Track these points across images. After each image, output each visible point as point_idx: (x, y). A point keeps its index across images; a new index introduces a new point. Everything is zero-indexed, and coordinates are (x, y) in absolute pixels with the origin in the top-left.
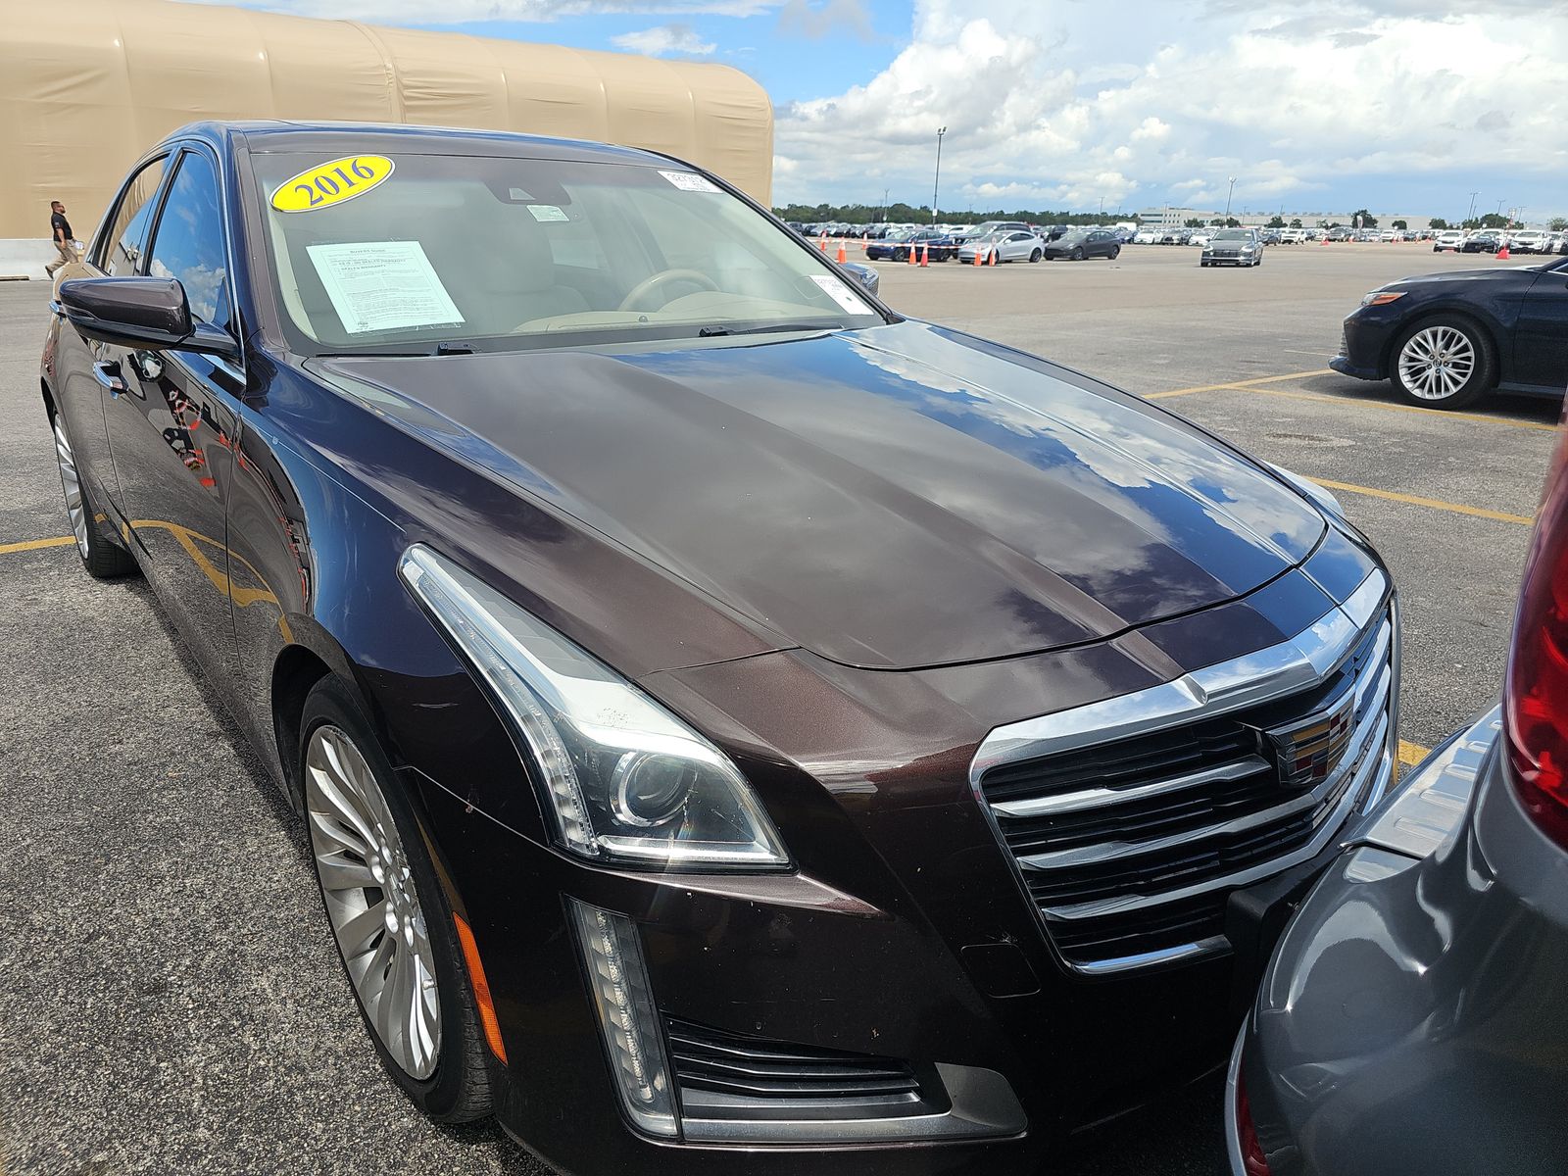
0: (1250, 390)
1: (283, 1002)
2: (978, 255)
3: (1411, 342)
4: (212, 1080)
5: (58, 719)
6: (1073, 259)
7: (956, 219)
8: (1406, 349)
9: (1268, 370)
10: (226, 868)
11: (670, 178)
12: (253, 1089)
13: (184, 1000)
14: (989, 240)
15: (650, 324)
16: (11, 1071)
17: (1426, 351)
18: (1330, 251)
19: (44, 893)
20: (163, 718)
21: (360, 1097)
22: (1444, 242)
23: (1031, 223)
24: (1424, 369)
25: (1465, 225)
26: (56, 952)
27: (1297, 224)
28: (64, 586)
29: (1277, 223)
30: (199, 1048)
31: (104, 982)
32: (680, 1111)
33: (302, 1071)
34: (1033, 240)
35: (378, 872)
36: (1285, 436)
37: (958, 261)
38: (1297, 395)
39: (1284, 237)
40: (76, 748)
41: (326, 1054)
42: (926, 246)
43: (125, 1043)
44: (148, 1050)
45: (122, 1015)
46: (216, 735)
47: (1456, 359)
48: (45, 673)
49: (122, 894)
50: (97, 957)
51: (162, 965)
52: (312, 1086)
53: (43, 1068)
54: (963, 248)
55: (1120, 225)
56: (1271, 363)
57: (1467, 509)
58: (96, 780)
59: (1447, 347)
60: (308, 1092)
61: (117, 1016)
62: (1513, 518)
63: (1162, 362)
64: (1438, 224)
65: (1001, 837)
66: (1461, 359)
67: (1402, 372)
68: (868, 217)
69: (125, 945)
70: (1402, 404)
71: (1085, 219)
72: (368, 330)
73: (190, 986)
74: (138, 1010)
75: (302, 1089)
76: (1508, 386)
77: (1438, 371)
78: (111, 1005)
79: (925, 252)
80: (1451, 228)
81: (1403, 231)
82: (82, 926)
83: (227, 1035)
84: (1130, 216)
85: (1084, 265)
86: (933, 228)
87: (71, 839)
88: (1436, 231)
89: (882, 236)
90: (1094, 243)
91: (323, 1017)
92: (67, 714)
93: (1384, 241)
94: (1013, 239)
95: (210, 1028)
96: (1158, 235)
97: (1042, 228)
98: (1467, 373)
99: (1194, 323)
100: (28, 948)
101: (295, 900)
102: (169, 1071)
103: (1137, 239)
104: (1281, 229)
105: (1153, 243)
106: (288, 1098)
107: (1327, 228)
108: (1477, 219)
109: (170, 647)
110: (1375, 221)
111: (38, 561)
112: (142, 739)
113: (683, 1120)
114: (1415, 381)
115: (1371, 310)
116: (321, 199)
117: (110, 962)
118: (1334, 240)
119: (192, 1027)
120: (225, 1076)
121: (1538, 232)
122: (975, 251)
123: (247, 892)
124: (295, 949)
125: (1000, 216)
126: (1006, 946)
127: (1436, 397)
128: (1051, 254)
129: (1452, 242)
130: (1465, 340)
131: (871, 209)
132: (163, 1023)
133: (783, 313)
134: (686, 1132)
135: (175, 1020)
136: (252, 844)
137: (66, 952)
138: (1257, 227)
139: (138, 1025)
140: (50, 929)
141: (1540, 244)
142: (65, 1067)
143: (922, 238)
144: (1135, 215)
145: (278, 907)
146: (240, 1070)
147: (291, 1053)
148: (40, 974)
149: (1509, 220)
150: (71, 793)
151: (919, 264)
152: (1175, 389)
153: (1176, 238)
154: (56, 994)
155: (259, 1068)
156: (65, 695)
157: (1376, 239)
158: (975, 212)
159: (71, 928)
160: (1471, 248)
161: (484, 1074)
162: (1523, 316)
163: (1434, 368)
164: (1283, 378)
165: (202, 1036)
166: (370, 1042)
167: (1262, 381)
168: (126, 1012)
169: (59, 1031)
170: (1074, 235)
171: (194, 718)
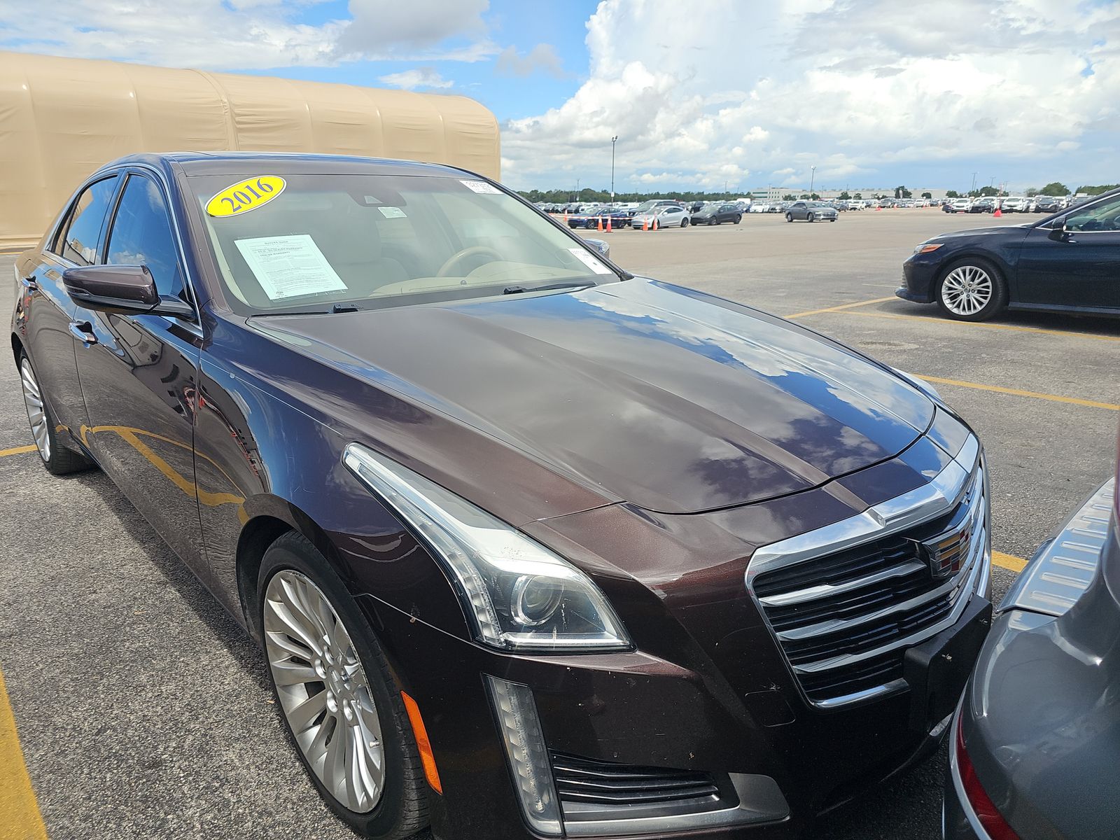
0: (845, 312)
1: (248, 767)
2: (646, 223)
3: (949, 277)
4: (207, 825)
5: (46, 578)
6: (710, 224)
7: (626, 199)
8: (946, 282)
9: (854, 298)
10: (189, 677)
11: (468, 185)
12: (237, 829)
13: (176, 771)
14: (652, 213)
15: (469, 286)
16: (61, 828)
17: (959, 283)
18: (882, 214)
19: (60, 702)
20: (123, 574)
21: (314, 830)
22: (957, 207)
23: (679, 200)
24: (959, 295)
25: (970, 194)
26: (77, 743)
27: (858, 197)
28: (32, 482)
29: (845, 196)
30: (193, 803)
31: (116, 762)
32: (563, 818)
33: (270, 814)
34: (681, 212)
35: (320, 671)
36: (872, 343)
37: (632, 227)
38: (875, 315)
39: (850, 205)
40: (63, 598)
41: (285, 801)
42: (609, 218)
43: (139, 803)
44: (157, 807)
45: (133, 784)
46: (165, 584)
47: (979, 288)
48: (29, 545)
49: (117, 700)
50: (107, 745)
51: (156, 748)
52: (279, 824)
53: (83, 825)
54: (635, 219)
55: (739, 200)
56: (854, 293)
57: (999, 389)
58: (83, 620)
59: (973, 280)
60: (277, 829)
61: (130, 785)
62: (1030, 394)
63: (782, 295)
64: (952, 194)
65: (766, 620)
66: (983, 287)
67: (945, 297)
68: (566, 198)
69: (126, 735)
70: (946, 319)
71: (715, 197)
72: (284, 297)
73: (179, 761)
74: (145, 780)
75: (272, 827)
76: (1014, 305)
77: (968, 296)
78: (124, 778)
79: (609, 222)
80: (961, 197)
81: (929, 199)
82: (92, 724)
83: (212, 793)
84: (745, 194)
85: (718, 228)
86: (612, 205)
87: (72, 663)
88: (951, 199)
89: (577, 211)
90: (725, 213)
91: (278, 777)
92: (52, 574)
93: (917, 207)
94: (669, 211)
95: (199, 789)
96: (766, 206)
97: (687, 204)
98: (987, 297)
99: (798, 267)
100: (55, 742)
101: (243, 697)
102: (175, 821)
103: (752, 209)
104: (849, 200)
105: (763, 212)
106: (264, 833)
107: (878, 198)
108: (977, 190)
109: (119, 523)
110: (910, 194)
111: (9, 465)
112: (111, 589)
113: (565, 823)
114: (954, 303)
115: (921, 257)
116: (240, 207)
117: (118, 747)
118: (884, 207)
119: (185, 789)
120: (216, 822)
121: (1019, 198)
122: (643, 221)
123: (207, 693)
124: (249, 731)
125: (656, 196)
126: (773, 692)
127: (968, 313)
128: (695, 222)
129: (963, 207)
130: (985, 275)
131: (567, 193)
132: (164, 788)
133: (553, 275)
134: (567, 831)
135: (173, 785)
136: (205, 660)
137: (84, 742)
138: (832, 200)
139: (147, 791)
140: (69, 727)
141: (1021, 206)
142: (99, 823)
143: (606, 212)
144: (749, 193)
145: (232, 702)
146: (225, 817)
147: (260, 803)
148: (68, 759)
149: (998, 191)
150: (66, 630)
151: (605, 230)
152: (794, 313)
153: (778, 208)
154: (82, 772)
155: (239, 815)
156: (48, 561)
157: (912, 205)
158: (640, 193)
159: (84, 726)
160: (976, 210)
161: (416, 804)
162: (1022, 257)
163: (965, 294)
164: (864, 303)
165: (194, 795)
166: (315, 791)
167: (851, 306)
168: (136, 782)
169: (90, 798)
170: (709, 208)
171: (146, 572)
